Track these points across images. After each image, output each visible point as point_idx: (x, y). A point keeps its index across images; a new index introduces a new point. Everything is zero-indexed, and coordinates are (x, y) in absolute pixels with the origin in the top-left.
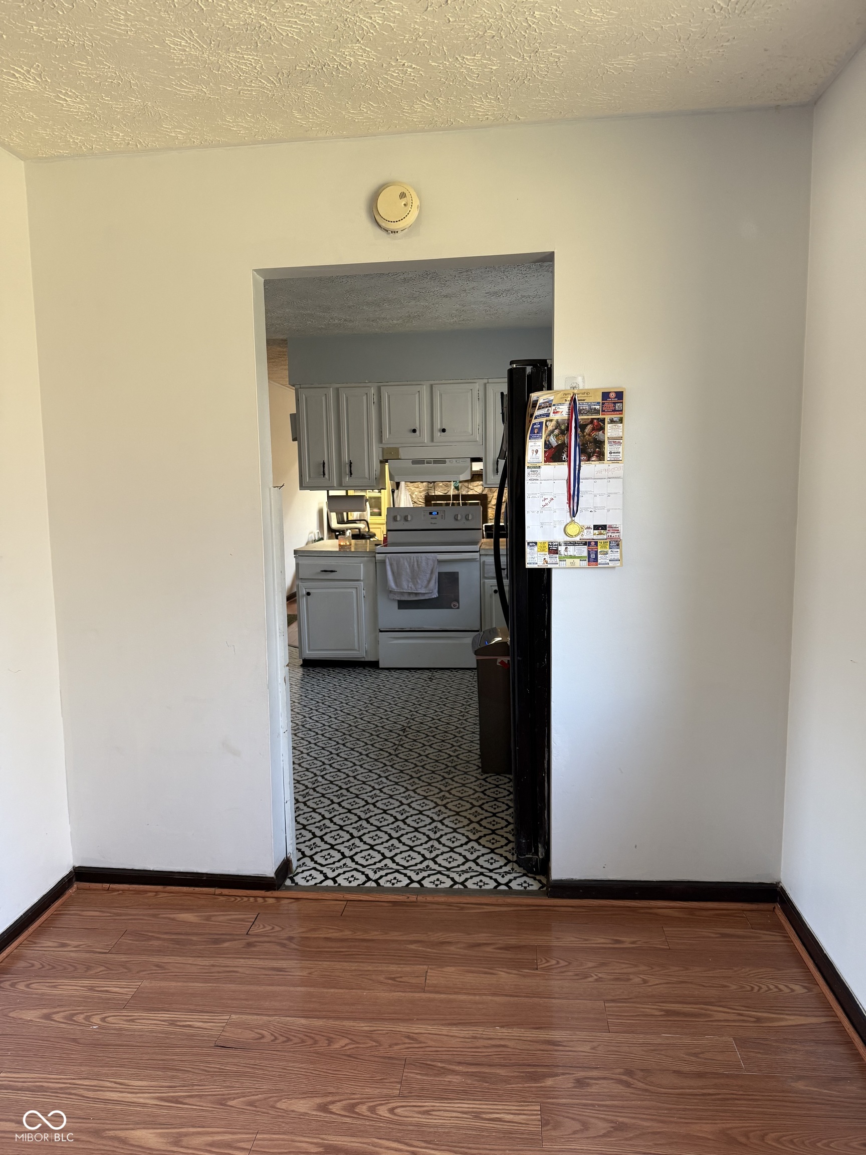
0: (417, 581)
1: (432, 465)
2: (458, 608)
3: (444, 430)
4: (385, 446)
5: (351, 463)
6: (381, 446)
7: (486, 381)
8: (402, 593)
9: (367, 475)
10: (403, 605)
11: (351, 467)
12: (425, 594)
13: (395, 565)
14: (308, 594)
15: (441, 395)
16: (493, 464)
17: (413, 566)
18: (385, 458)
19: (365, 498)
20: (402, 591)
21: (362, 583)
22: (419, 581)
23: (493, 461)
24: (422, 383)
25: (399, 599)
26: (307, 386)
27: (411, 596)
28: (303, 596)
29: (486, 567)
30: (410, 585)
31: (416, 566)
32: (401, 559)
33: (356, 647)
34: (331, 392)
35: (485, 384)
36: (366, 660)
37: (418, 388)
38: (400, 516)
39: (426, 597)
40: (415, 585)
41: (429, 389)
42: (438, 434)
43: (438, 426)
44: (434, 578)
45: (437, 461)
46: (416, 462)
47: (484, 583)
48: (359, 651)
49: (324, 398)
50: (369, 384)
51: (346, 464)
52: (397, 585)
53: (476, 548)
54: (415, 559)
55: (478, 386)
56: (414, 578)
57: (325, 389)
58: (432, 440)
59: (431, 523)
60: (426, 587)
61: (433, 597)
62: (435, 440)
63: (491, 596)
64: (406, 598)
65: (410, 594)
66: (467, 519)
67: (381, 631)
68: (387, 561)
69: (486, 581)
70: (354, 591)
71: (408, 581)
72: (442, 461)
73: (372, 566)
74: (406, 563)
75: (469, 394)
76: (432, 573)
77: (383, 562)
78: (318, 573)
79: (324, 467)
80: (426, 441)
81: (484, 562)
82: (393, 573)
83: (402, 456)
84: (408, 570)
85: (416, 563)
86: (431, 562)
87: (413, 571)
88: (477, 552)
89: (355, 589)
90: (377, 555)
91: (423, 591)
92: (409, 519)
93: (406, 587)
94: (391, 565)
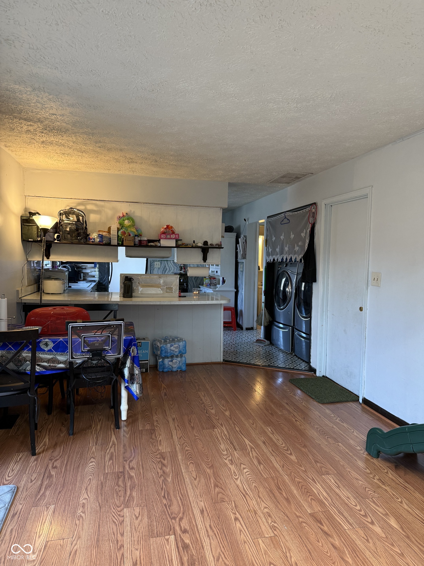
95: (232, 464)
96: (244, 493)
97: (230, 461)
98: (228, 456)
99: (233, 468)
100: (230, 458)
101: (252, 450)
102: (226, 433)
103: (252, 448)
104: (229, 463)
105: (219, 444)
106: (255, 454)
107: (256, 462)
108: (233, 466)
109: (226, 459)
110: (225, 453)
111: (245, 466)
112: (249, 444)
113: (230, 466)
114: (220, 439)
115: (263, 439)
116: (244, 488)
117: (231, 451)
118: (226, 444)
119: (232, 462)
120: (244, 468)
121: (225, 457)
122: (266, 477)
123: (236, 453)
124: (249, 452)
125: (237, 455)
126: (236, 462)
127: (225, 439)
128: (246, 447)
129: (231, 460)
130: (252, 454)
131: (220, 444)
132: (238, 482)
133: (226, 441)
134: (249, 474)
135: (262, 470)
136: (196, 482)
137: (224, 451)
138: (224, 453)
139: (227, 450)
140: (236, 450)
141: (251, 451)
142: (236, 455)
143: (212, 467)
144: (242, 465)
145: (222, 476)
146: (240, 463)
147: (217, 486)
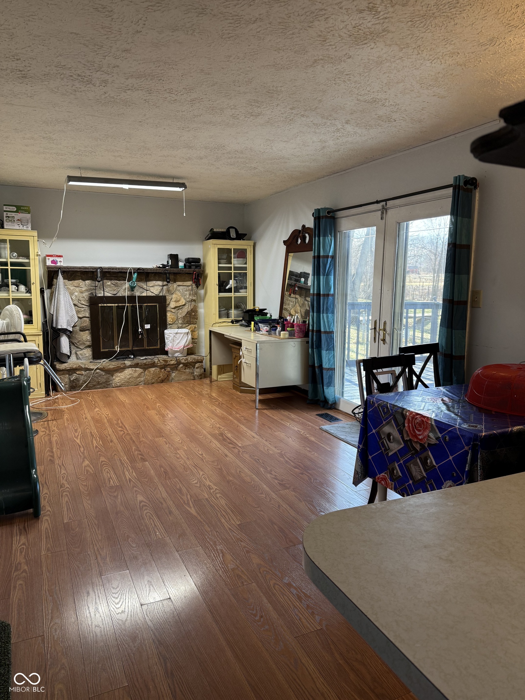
95: (209, 485)
96: (196, 467)
97: (212, 488)
98: (214, 493)
99: (208, 483)
100: (212, 491)
101: (188, 502)
102: (223, 520)
103: (188, 504)
104: (212, 486)
105: (228, 504)
106: (185, 498)
107: (184, 490)
108: (208, 485)
109: (216, 489)
110: (218, 495)
111: (196, 485)
112: (190, 507)
113: (211, 484)
114: (229, 511)
115: (170, 518)
116: (197, 470)
117: (212, 498)
118: (220, 506)
119: (209, 488)
120: (196, 483)
121: (218, 491)
122: (176, 479)
123: (206, 496)
124: (191, 499)
125: (204, 495)
126: (206, 488)
127: (222, 511)
128: (194, 504)
129: (210, 489)
130: (187, 498)
131: (226, 504)
132: (201, 473)
133: (220, 509)
134: (192, 479)
135: (179, 484)
136: (238, 470)
137: (220, 497)
138: (220, 495)
139: (217, 498)
140: (207, 499)
141: (188, 500)
142: (206, 494)
143: (228, 482)
144: (199, 486)
145: (217, 475)
146: (201, 488)
147: (219, 469)
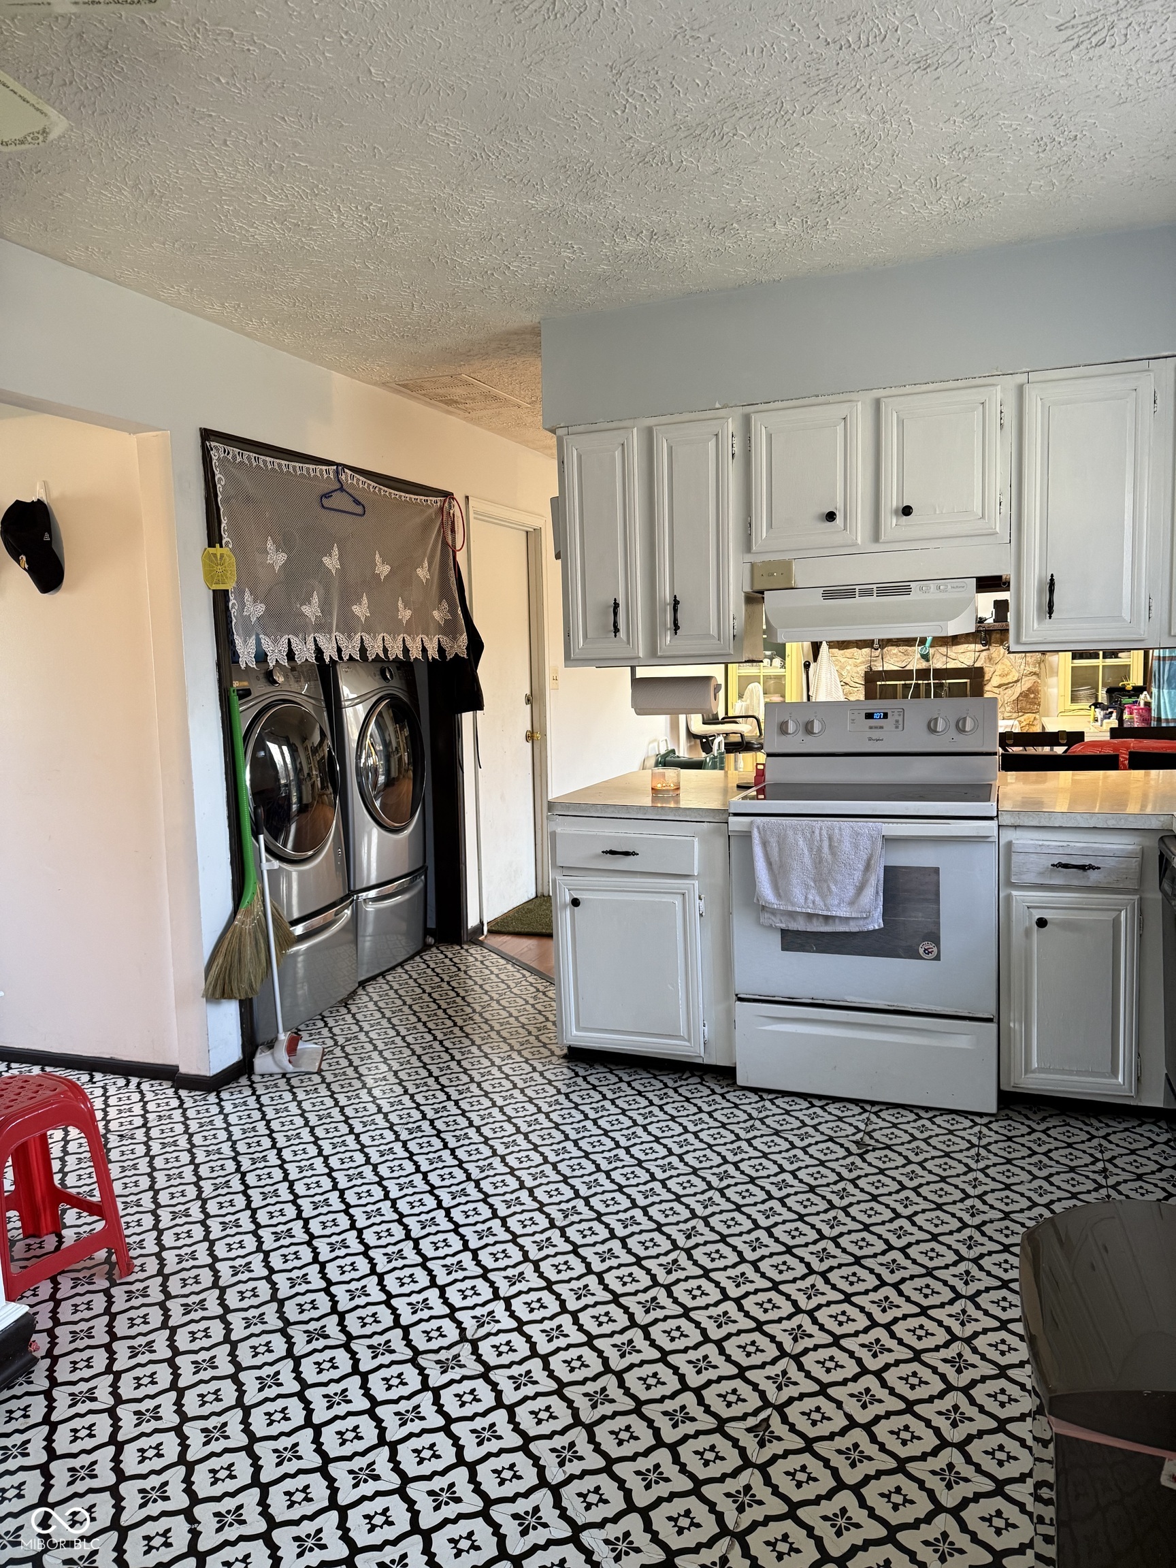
0: (829, 888)
1: (874, 599)
2: (938, 958)
3: (907, 511)
4: (758, 559)
5: (676, 602)
6: (749, 558)
7: (1023, 378)
8: (792, 915)
9: (713, 630)
10: (793, 941)
11: (675, 610)
12: (847, 919)
13: (773, 842)
14: (575, 902)
15: (901, 423)
16: (1040, 592)
17: (820, 849)
18: (758, 587)
19: (713, 683)
20: (790, 908)
21: (696, 883)
22: (833, 887)
23: (1040, 582)
24: (853, 396)
25: (783, 926)
26: (581, 428)
27: (815, 921)
28: (565, 906)
29: (1014, 857)
30: (810, 897)
31: (826, 849)
32: (790, 833)
33: (683, 1032)
34: (635, 440)
35: (1020, 389)
36: (706, 1062)
37: (843, 410)
38: (796, 722)
39: (853, 927)
40: (823, 897)
41: (870, 412)
42: (891, 522)
43: (892, 501)
44: (873, 881)
45: (886, 590)
46: (831, 594)
47: (1009, 898)
48: (689, 1041)
49: (618, 454)
50: (722, 412)
51: (666, 604)
52: (778, 895)
53: (988, 808)
54: (824, 832)
55: (1000, 393)
56: (821, 878)
57: (621, 431)
58: (876, 538)
59: (870, 739)
60: (852, 903)
61: (871, 928)
62: (883, 538)
63: (1028, 933)
64: (800, 925)
65: (810, 916)
66: (961, 729)
67: (741, 999)
68: (755, 834)
69: (1014, 893)
70: (678, 901)
71: (807, 887)
72: (901, 589)
73: (719, 844)
74: (801, 842)
75: (978, 414)
76: (868, 867)
77: (746, 836)
78: (597, 856)
79: (615, 614)
80: (859, 541)
81: (1010, 844)
82: (769, 864)
83: (799, 578)
84: (807, 860)
85: (826, 844)
86: (865, 843)
87: (818, 861)
88: (991, 818)
89: (680, 898)
90: (732, 819)
91: (843, 912)
92: (816, 730)
93: (802, 901)
94: (765, 844)
